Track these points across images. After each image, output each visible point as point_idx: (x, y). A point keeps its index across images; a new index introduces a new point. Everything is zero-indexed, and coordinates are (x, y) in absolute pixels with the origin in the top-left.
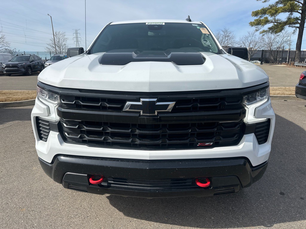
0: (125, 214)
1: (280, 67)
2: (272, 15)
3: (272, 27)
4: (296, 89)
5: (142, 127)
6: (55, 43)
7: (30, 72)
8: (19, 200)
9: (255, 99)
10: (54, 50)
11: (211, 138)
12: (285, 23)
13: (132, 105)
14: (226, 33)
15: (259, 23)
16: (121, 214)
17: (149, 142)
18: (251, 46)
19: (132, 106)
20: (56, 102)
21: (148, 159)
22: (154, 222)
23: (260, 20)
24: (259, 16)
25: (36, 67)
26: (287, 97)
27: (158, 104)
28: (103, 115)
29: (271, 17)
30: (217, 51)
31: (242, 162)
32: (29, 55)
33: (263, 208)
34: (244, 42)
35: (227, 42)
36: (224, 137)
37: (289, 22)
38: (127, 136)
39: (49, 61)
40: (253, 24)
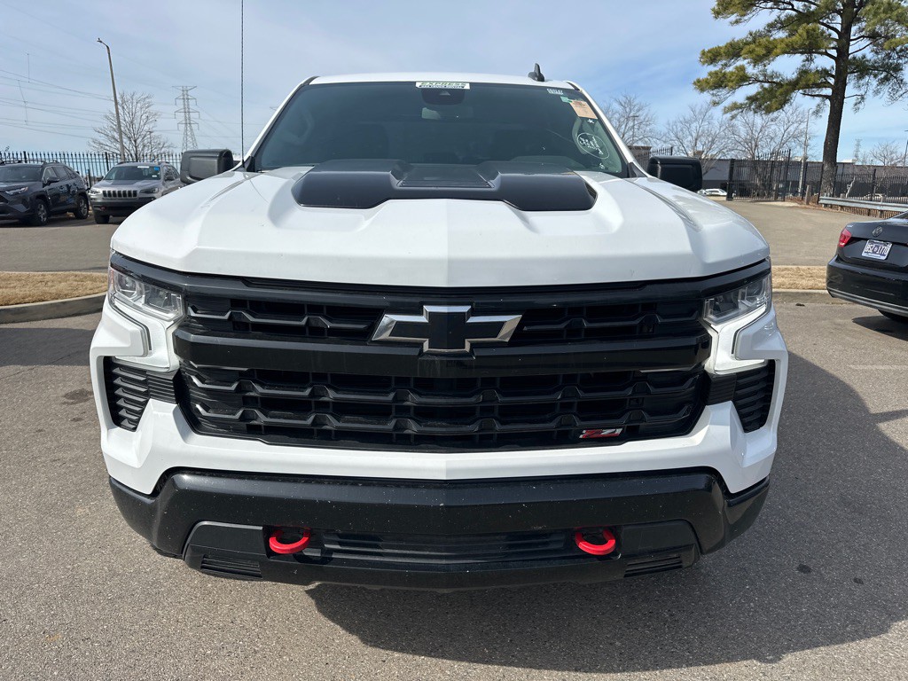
0: (365, 641)
1: (782, 207)
2: (757, 60)
3: (756, 95)
4: (828, 272)
5: (425, 386)
6: (120, 126)
7: (42, 215)
8: (39, 610)
9: (735, 307)
10: (114, 148)
11: (618, 417)
12: (794, 85)
13: (399, 324)
14: (628, 110)
15: (722, 82)
16: (354, 639)
17: (444, 430)
18: (700, 148)
19: (400, 328)
20: (171, 315)
21: (444, 477)
22: (453, 659)
23: (725, 74)
24: (720, 63)
25: (62, 199)
26: (803, 294)
27: (473, 320)
28: (314, 351)
29: (755, 66)
30: (619, 169)
31: (701, 481)
32: (40, 163)
33: (755, 611)
34: (680, 134)
35: (631, 133)
36: (652, 413)
37: (802, 83)
38: (381, 412)
39: (102, 182)
40: (704, 85)
